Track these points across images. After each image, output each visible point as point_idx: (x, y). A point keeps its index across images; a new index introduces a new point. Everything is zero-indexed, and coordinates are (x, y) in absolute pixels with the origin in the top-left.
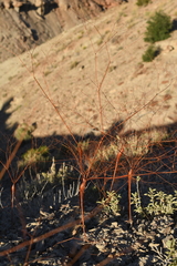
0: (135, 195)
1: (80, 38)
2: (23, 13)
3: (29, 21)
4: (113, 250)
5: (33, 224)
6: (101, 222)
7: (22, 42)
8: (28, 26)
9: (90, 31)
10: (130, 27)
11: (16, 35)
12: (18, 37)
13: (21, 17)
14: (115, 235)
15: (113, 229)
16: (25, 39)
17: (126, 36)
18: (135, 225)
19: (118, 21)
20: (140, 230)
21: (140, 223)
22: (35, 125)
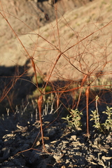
0: (94, 113)
1: (76, 18)
2: (40, 3)
3: (43, 8)
4: (67, 161)
5: (9, 135)
6: (64, 135)
7: (38, 21)
8: (43, 11)
9: (82, 14)
10: (109, 11)
11: (35, 18)
12: (36, 19)
13: (38, 6)
14: (73, 147)
15: (72, 141)
16: (41, 20)
17: (106, 17)
18: (92, 139)
19: (101, 7)
20: (96, 143)
21: (97, 136)
22: (45, 74)
